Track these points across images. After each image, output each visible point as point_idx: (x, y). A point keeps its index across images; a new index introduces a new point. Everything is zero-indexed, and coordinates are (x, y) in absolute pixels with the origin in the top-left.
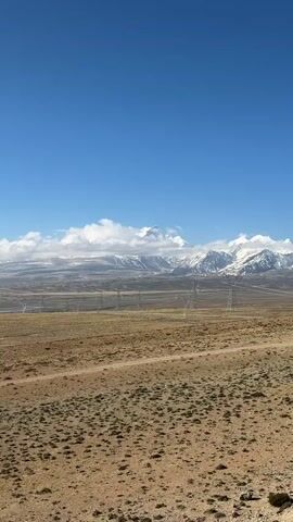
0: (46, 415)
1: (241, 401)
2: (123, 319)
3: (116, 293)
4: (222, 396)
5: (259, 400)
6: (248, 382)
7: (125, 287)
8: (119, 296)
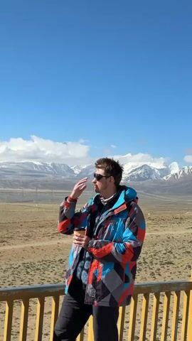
0: (29, 270)
1: (158, 266)
2: (40, 210)
3: (35, 190)
4: (146, 263)
5: (171, 266)
6: (160, 255)
7: (40, 186)
8: (36, 192)
